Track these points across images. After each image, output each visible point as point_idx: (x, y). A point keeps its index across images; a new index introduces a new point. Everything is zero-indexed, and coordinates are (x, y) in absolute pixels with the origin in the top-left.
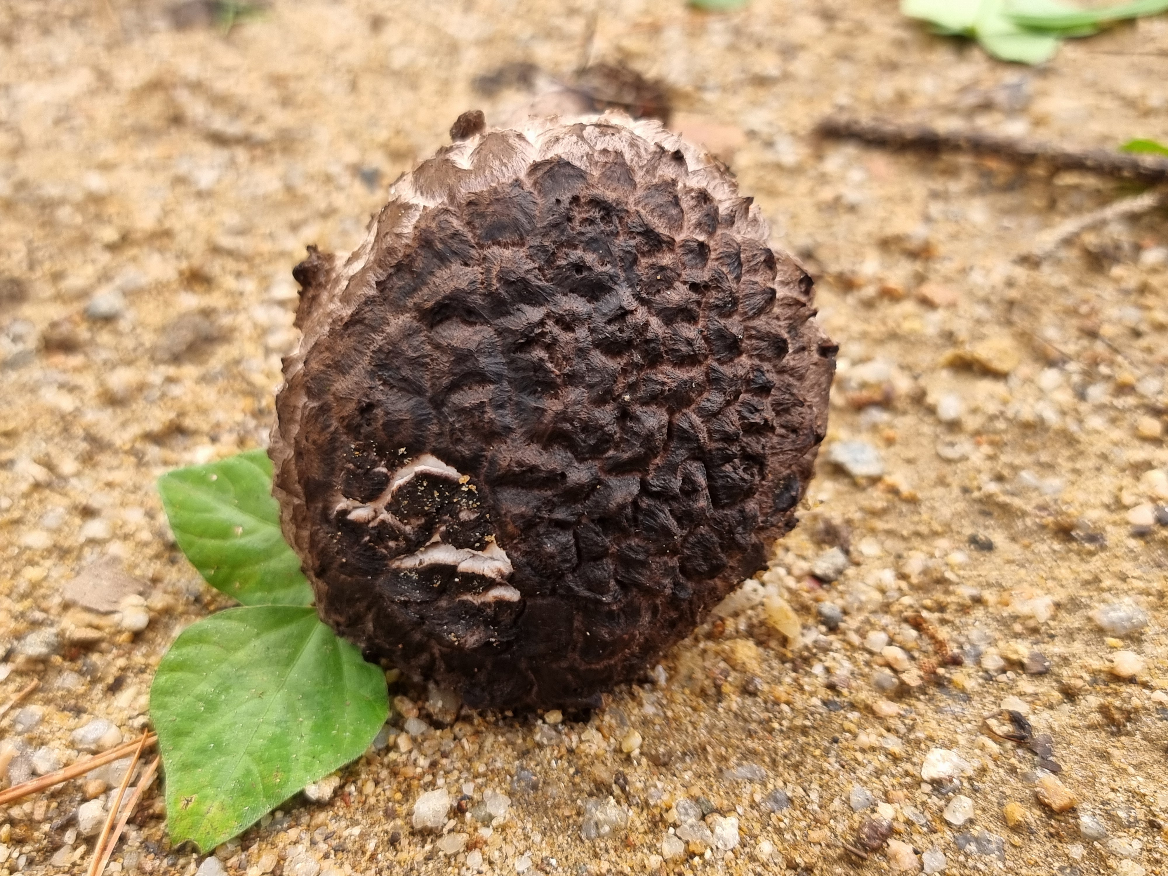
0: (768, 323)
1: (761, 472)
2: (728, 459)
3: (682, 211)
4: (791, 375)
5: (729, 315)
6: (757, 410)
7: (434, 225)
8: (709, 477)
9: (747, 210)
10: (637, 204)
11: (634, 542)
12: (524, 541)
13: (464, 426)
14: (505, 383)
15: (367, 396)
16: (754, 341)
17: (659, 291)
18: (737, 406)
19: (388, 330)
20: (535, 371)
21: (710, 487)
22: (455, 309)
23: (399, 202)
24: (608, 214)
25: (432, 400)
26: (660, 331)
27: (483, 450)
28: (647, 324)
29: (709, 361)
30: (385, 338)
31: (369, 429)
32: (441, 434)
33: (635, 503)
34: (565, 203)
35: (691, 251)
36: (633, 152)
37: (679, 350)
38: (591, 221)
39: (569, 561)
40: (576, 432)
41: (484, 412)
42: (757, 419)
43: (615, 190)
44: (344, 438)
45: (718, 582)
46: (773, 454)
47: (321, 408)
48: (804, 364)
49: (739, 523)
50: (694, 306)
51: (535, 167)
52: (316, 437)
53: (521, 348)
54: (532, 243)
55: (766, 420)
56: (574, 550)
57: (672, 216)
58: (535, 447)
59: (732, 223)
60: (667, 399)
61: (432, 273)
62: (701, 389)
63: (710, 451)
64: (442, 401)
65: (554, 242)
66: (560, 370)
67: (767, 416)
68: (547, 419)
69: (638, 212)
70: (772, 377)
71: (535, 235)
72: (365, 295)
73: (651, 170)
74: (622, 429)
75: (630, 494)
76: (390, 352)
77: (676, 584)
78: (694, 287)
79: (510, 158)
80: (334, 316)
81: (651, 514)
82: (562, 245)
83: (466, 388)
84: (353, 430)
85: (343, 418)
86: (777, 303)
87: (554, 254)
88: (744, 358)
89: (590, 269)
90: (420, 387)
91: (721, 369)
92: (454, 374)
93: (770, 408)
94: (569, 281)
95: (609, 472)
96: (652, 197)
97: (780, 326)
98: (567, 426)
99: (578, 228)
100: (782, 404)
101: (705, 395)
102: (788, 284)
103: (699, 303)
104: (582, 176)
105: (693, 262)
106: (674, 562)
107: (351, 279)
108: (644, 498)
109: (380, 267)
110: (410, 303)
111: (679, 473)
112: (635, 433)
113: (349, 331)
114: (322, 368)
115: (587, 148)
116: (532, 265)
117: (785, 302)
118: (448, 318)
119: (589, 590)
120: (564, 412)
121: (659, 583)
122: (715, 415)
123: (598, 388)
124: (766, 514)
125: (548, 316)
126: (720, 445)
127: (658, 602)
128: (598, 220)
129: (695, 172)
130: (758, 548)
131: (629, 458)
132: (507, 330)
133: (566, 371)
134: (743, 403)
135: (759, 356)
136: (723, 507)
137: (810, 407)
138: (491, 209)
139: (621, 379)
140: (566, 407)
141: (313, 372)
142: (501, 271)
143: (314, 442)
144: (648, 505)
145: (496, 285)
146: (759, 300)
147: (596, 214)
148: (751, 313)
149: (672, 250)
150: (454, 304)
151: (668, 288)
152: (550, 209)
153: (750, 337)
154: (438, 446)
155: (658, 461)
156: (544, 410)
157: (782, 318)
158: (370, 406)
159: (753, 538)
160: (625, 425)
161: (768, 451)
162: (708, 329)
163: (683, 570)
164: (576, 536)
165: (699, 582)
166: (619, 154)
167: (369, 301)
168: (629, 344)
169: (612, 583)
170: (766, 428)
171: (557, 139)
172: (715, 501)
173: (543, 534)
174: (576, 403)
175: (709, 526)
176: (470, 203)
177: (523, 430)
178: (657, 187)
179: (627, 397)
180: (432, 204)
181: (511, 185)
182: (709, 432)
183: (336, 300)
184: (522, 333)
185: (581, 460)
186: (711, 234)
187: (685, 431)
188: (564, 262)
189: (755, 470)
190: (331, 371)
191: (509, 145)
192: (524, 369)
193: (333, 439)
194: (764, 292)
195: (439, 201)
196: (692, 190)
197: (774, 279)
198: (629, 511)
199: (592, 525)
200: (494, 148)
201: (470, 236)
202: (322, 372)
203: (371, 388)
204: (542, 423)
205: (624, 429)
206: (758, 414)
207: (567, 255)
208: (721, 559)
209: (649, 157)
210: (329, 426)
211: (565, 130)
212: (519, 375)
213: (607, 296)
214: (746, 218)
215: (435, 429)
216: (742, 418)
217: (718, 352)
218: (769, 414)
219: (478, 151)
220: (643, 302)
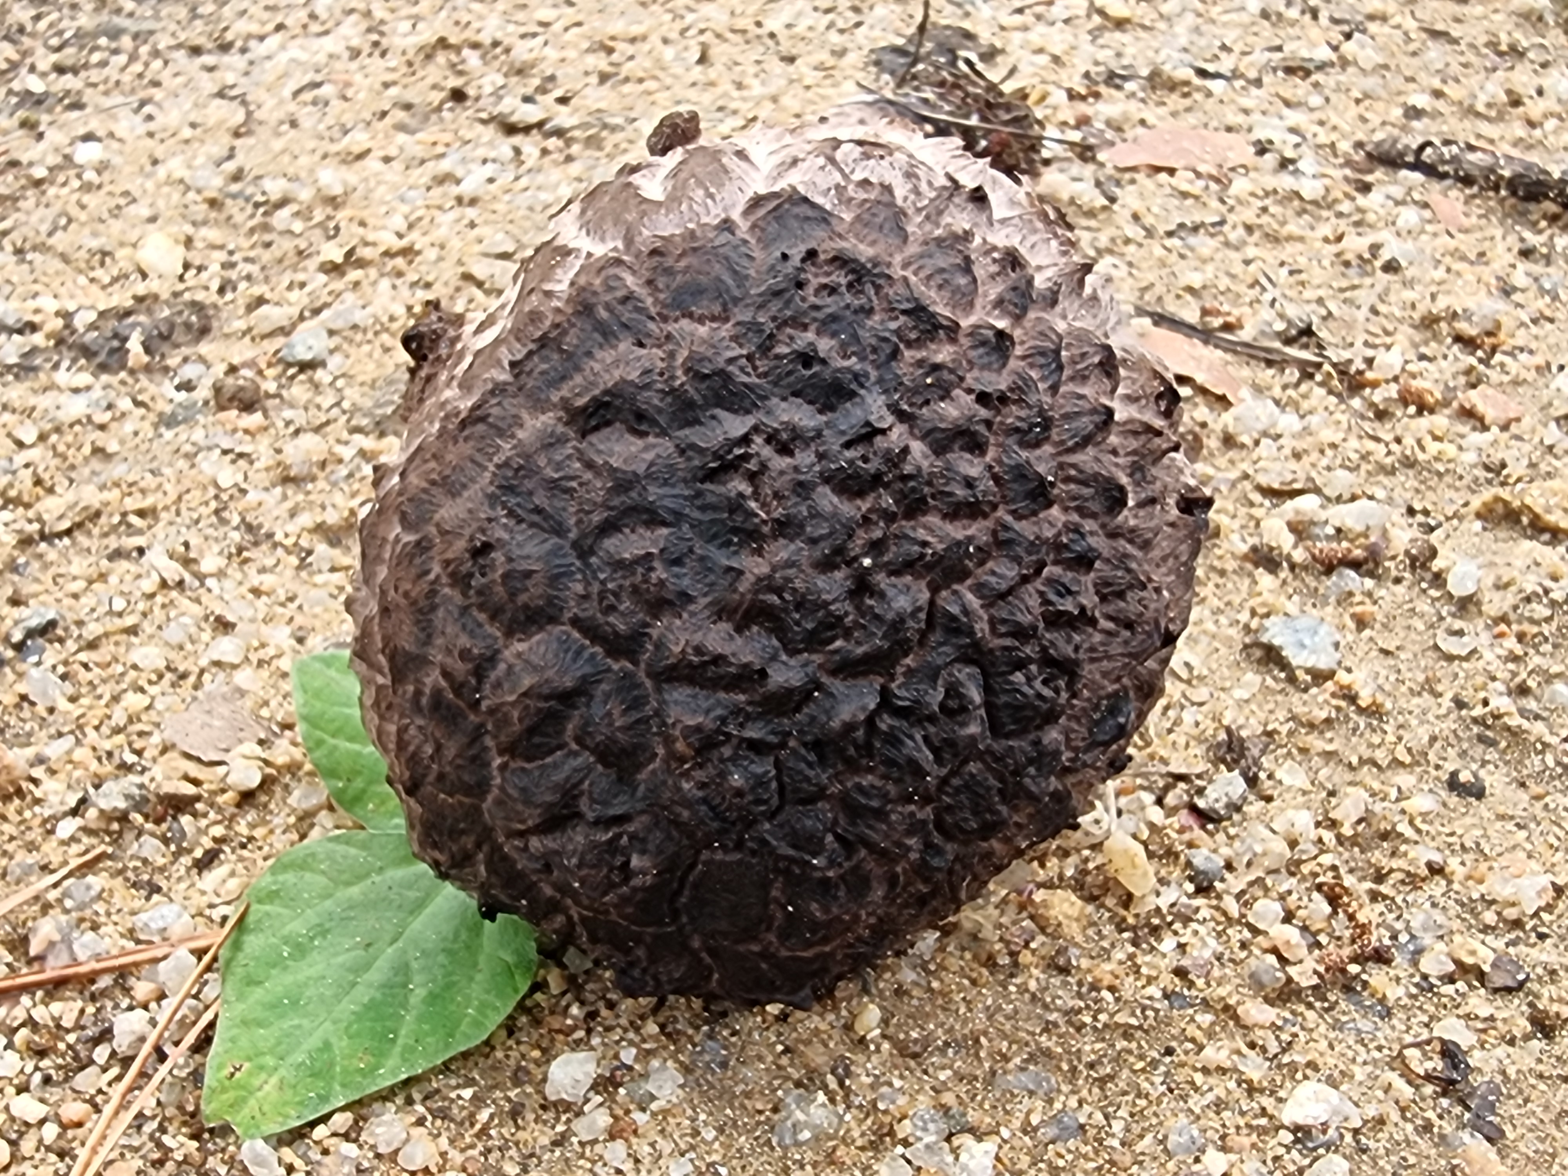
0: (1097, 460)
1: (1070, 686)
2: (1021, 665)
3: (975, 280)
4: (1131, 541)
5: (1037, 445)
6: (1069, 592)
7: (597, 282)
8: (987, 689)
9: (1081, 283)
10: (905, 266)
11: (867, 780)
12: (701, 766)
13: (621, 587)
14: (686, 527)
15: (483, 531)
16: (1072, 486)
17: (927, 402)
18: (1038, 584)
19: (521, 434)
20: (732, 512)
21: (988, 705)
22: (619, 410)
23: (556, 243)
24: (859, 280)
25: (575, 545)
26: (925, 464)
27: (647, 625)
28: (906, 450)
29: (1001, 513)
30: (514, 447)
31: (483, 580)
32: (585, 597)
33: (870, 721)
34: (796, 261)
35: (984, 343)
36: (909, 186)
37: (950, 494)
38: (833, 290)
39: (765, 802)
40: (786, 611)
41: (651, 569)
42: (1068, 605)
43: (873, 243)
44: (447, 590)
45: (996, 844)
46: (1092, 660)
47: (418, 543)
48: (1152, 524)
49: (1031, 762)
50: (981, 429)
51: (757, 202)
52: (408, 586)
53: (711, 476)
54: (741, 318)
55: (1083, 609)
56: (774, 785)
57: (959, 287)
58: (725, 627)
59: (1054, 303)
60: (929, 567)
61: (589, 354)
62: (983, 555)
63: (991, 651)
64: (591, 547)
65: (774, 319)
66: (768, 513)
67: (1085, 602)
68: (743, 586)
69: (905, 279)
70: (1099, 542)
71: (747, 306)
72: (492, 380)
73: (934, 215)
74: (858, 608)
75: (864, 708)
76: (521, 468)
77: (928, 846)
78: (983, 398)
79: (720, 186)
80: (449, 407)
81: (893, 739)
82: (785, 323)
83: (627, 531)
84: (460, 580)
85: (447, 563)
86: (1115, 429)
87: (771, 336)
88: (1055, 511)
89: (824, 362)
90: (560, 524)
91: (1017, 526)
92: (611, 509)
93: (1092, 590)
94: (792, 378)
95: (834, 673)
96: (930, 256)
97: (1117, 465)
98: (774, 599)
99: (812, 299)
100: (1109, 585)
101: (990, 565)
102: (1137, 400)
103: (988, 424)
104: (825, 221)
105: (986, 360)
106: (927, 813)
107: (478, 354)
108: (885, 716)
109: (518, 340)
110: (555, 397)
111: (940, 682)
112: (877, 617)
113: (466, 432)
114: (424, 485)
115: (838, 178)
116: (738, 351)
117: (1129, 427)
118: (608, 423)
119: (794, 847)
120: (770, 577)
121: (899, 844)
122: (1003, 596)
123: (822, 544)
124: (1076, 750)
125: (756, 429)
126: (1008, 642)
127: (899, 869)
128: (843, 289)
129: (1003, 221)
130: (1060, 798)
131: (866, 654)
132: (693, 446)
133: (776, 515)
134: (1050, 581)
135: (1079, 510)
136: (1008, 736)
137: (1158, 590)
138: (683, 264)
139: (861, 533)
140: (774, 569)
141: (411, 491)
142: (689, 358)
143: (406, 595)
144: (891, 727)
145: (681, 378)
146: (1086, 423)
147: (841, 278)
148: (1070, 443)
149: (953, 340)
150: (618, 402)
151: (942, 399)
152: (772, 267)
153: (1068, 480)
154: (581, 615)
155: (908, 661)
156: (740, 573)
157: (1122, 452)
158: (487, 548)
159: (1054, 783)
160: (862, 602)
161: (1082, 655)
162: (1000, 462)
163: (939, 825)
164: (778, 765)
165: (966, 843)
166: (887, 189)
167: (499, 389)
168: (876, 481)
169: (829, 838)
170: (1084, 619)
171: (795, 162)
172: (995, 728)
173: (729, 759)
174: (790, 564)
175: (984, 762)
176: (654, 252)
177: (708, 599)
178: (939, 241)
179: (867, 562)
180: (600, 250)
181: (717, 227)
182: (992, 622)
183: (455, 383)
184: (715, 453)
185: (793, 653)
186: (1018, 318)
187: (953, 618)
188: (785, 350)
189: (1062, 683)
190: (435, 491)
191: (723, 166)
192: (714, 508)
193: (432, 593)
194: (1094, 411)
195: (611, 245)
196: (995, 248)
197: (1113, 390)
198: (860, 733)
199: (803, 751)
200: (698, 170)
201: (649, 301)
202: (424, 491)
203: (490, 520)
204: (735, 591)
205: (861, 610)
206: (1070, 599)
207: (791, 338)
208: (998, 813)
209: (933, 194)
210: (427, 572)
211: (809, 148)
212: (707, 517)
213: (848, 405)
214: (1079, 295)
215: (579, 588)
216: (1046, 602)
217: (1013, 501)
218: (1089, 600)
219: (674, 174)
220: (902, 416)
